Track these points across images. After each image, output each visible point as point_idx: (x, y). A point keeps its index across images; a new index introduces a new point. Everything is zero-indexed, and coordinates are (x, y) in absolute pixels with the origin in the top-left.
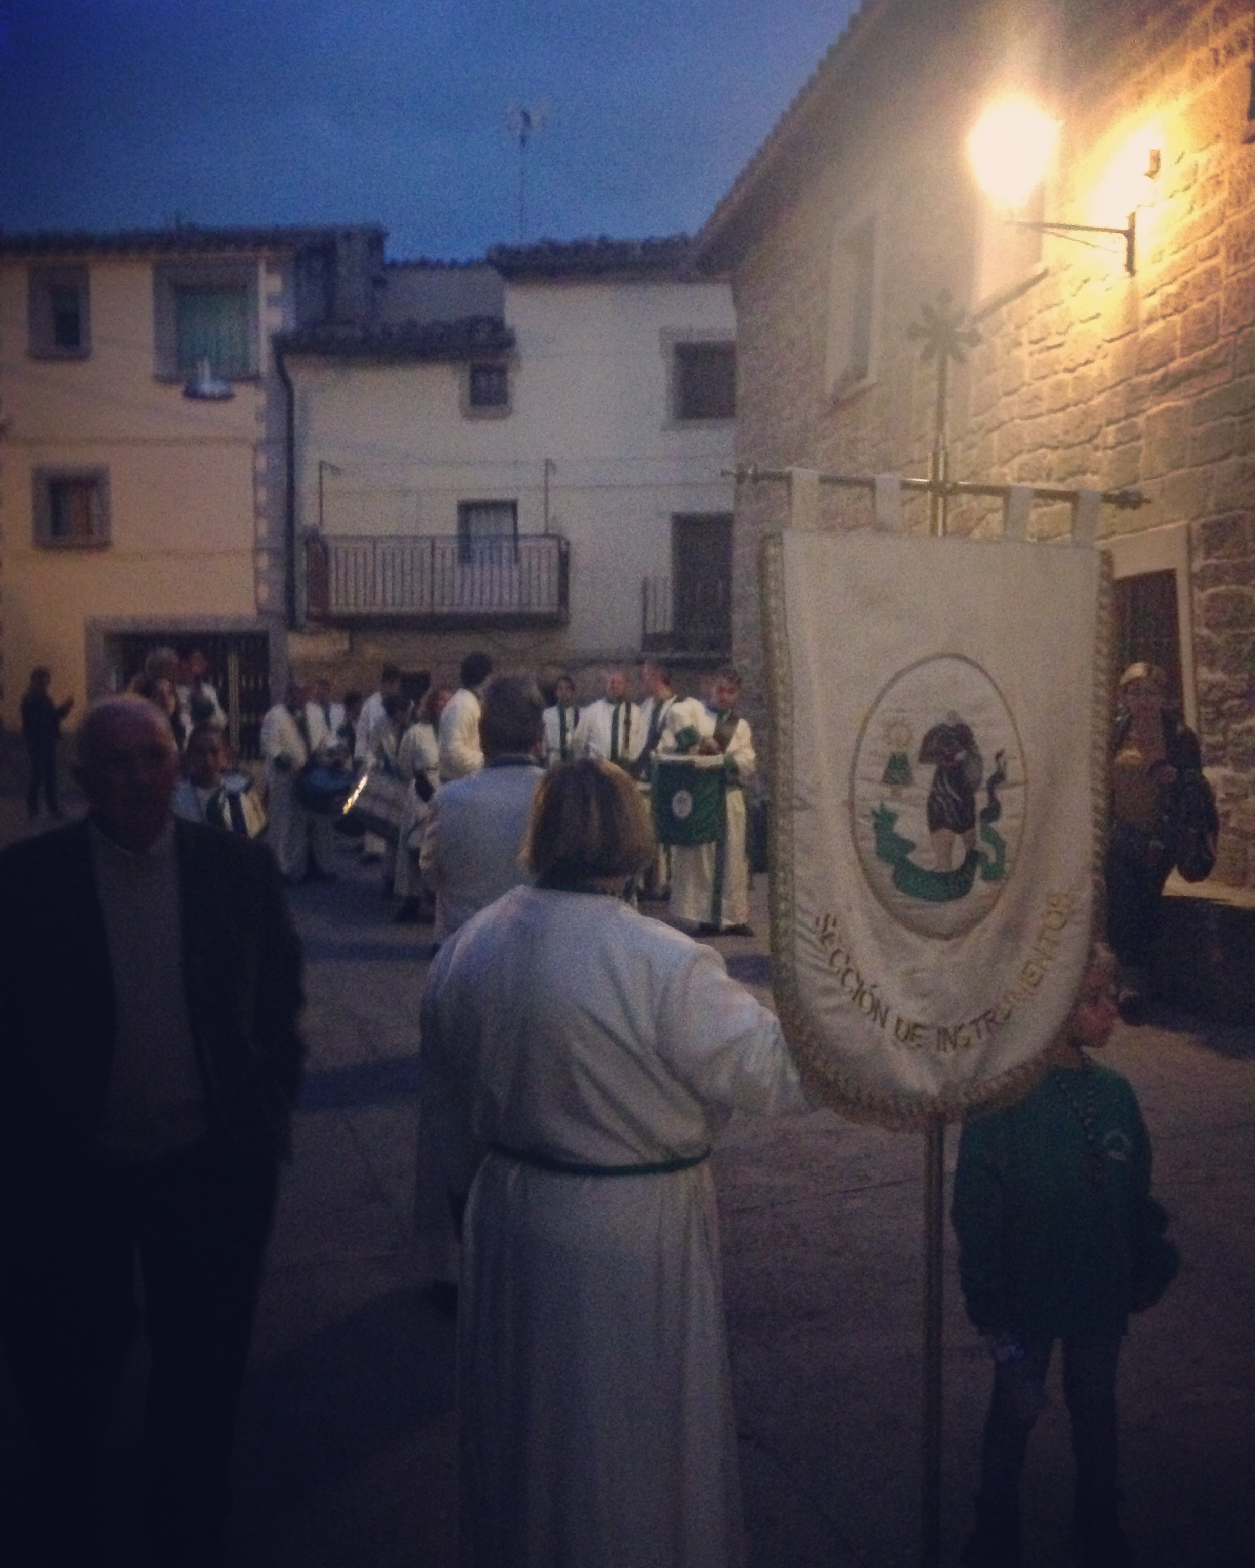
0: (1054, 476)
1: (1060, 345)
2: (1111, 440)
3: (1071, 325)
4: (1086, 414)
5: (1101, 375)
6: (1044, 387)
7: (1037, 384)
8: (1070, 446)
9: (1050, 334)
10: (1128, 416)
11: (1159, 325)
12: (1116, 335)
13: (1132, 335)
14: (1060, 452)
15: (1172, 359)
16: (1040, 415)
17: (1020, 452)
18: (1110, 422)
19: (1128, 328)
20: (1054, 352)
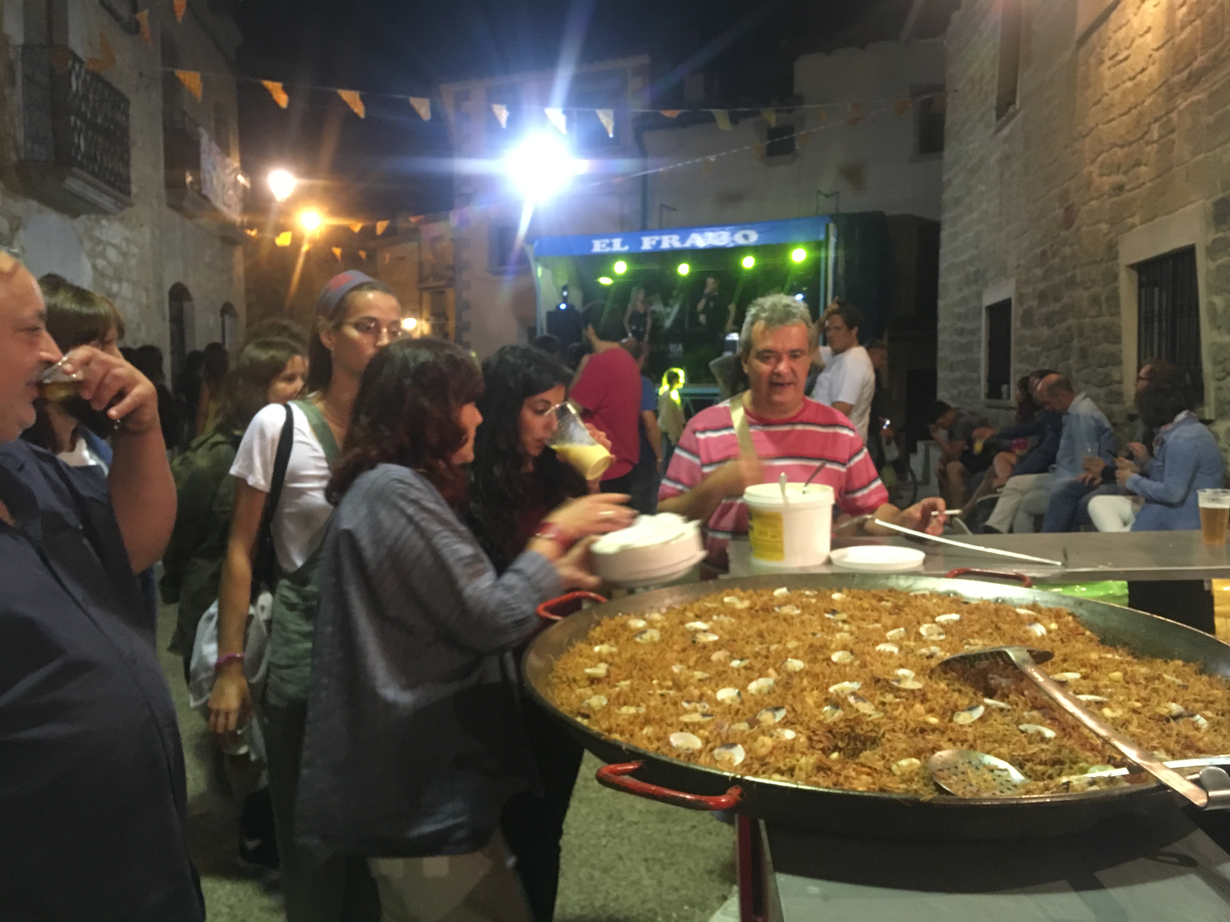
0: (1122, 170)
1: (1126, 58)
2: (1156, 135)
3: (1133, 41)
4: (1141, 114)
5: (1151, 81)
6: (1116, 95)
7: (1111, 93)
8: (1130, 144)
9: (1120, 50)
10: (1168, 113)
11: (1189, 29)
12: (1160, 44)
13: (1170, 43)
14: (1126, 149)
15: (1196, 58)
16: (1113, 119)
17: (1102, 152)
18: (1156, 120)
19: (1168, 37)
20: (1123, 64)
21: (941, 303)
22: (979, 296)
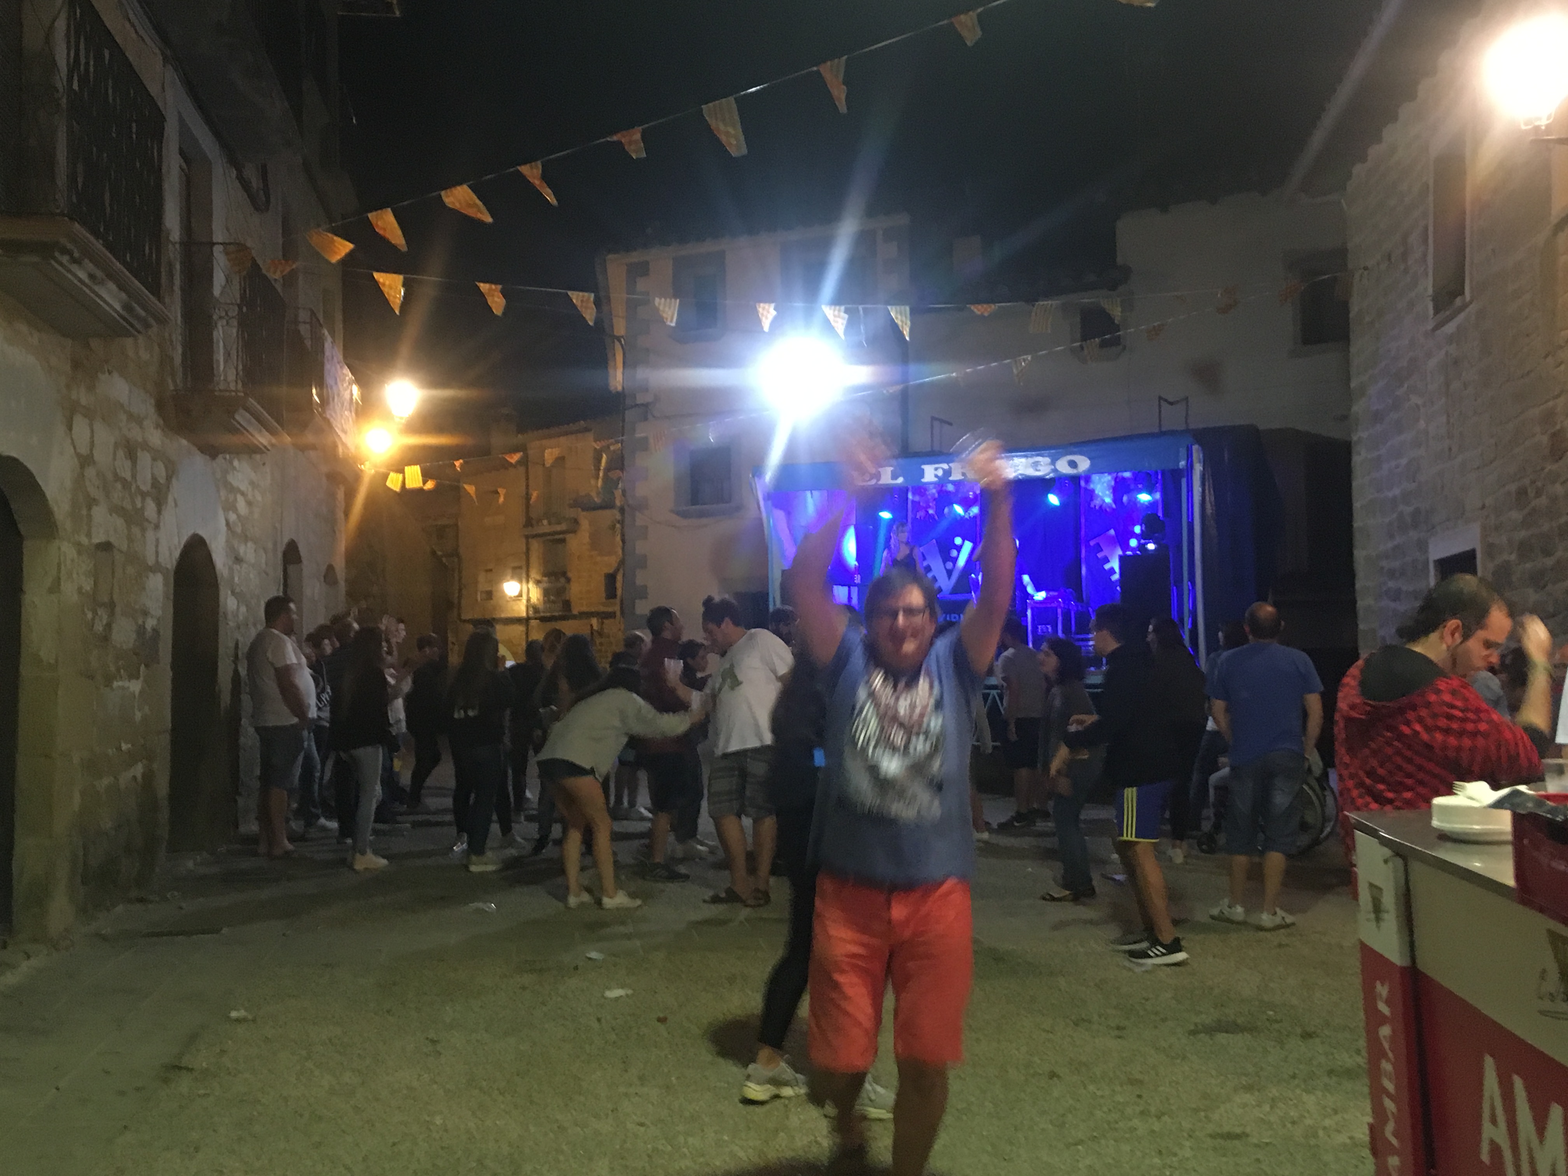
21: (1359, 554)
22: (1422, 546)
